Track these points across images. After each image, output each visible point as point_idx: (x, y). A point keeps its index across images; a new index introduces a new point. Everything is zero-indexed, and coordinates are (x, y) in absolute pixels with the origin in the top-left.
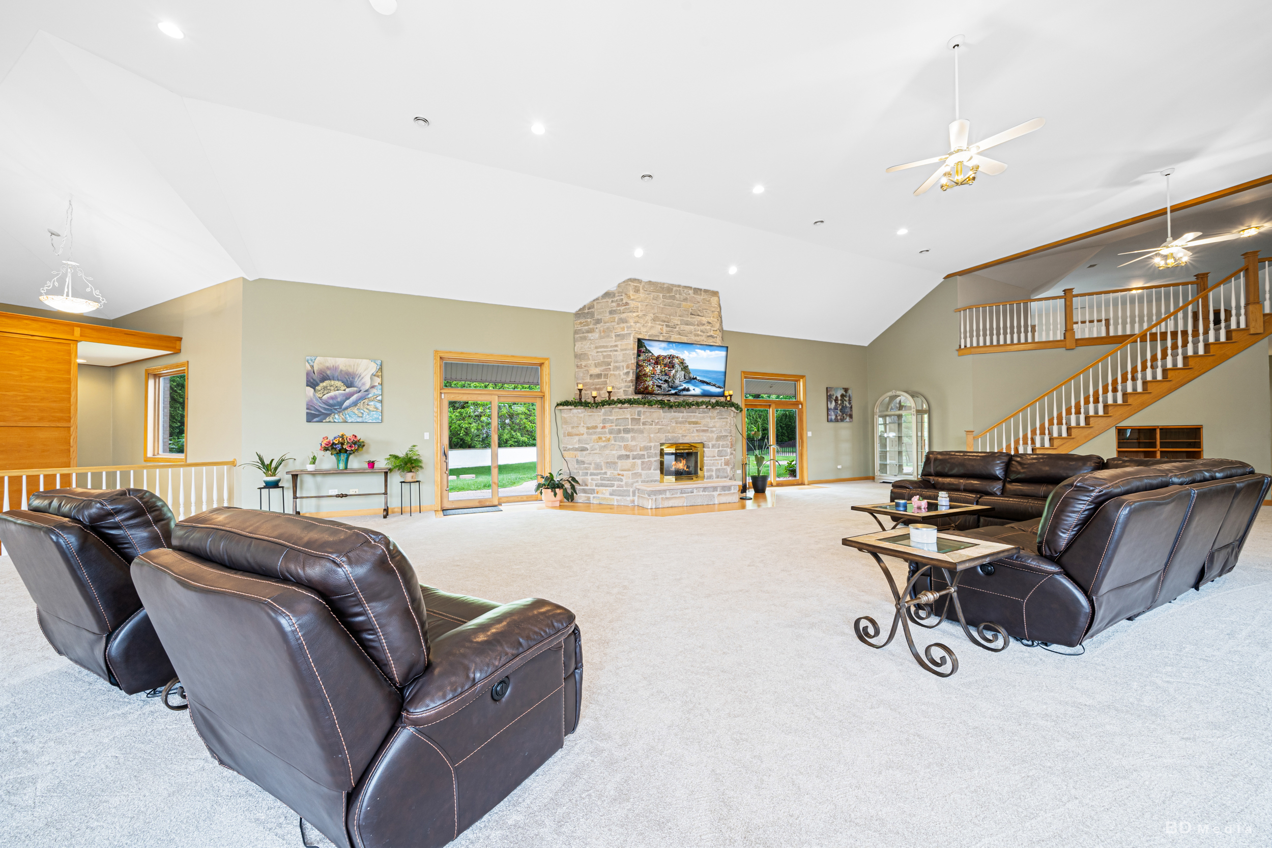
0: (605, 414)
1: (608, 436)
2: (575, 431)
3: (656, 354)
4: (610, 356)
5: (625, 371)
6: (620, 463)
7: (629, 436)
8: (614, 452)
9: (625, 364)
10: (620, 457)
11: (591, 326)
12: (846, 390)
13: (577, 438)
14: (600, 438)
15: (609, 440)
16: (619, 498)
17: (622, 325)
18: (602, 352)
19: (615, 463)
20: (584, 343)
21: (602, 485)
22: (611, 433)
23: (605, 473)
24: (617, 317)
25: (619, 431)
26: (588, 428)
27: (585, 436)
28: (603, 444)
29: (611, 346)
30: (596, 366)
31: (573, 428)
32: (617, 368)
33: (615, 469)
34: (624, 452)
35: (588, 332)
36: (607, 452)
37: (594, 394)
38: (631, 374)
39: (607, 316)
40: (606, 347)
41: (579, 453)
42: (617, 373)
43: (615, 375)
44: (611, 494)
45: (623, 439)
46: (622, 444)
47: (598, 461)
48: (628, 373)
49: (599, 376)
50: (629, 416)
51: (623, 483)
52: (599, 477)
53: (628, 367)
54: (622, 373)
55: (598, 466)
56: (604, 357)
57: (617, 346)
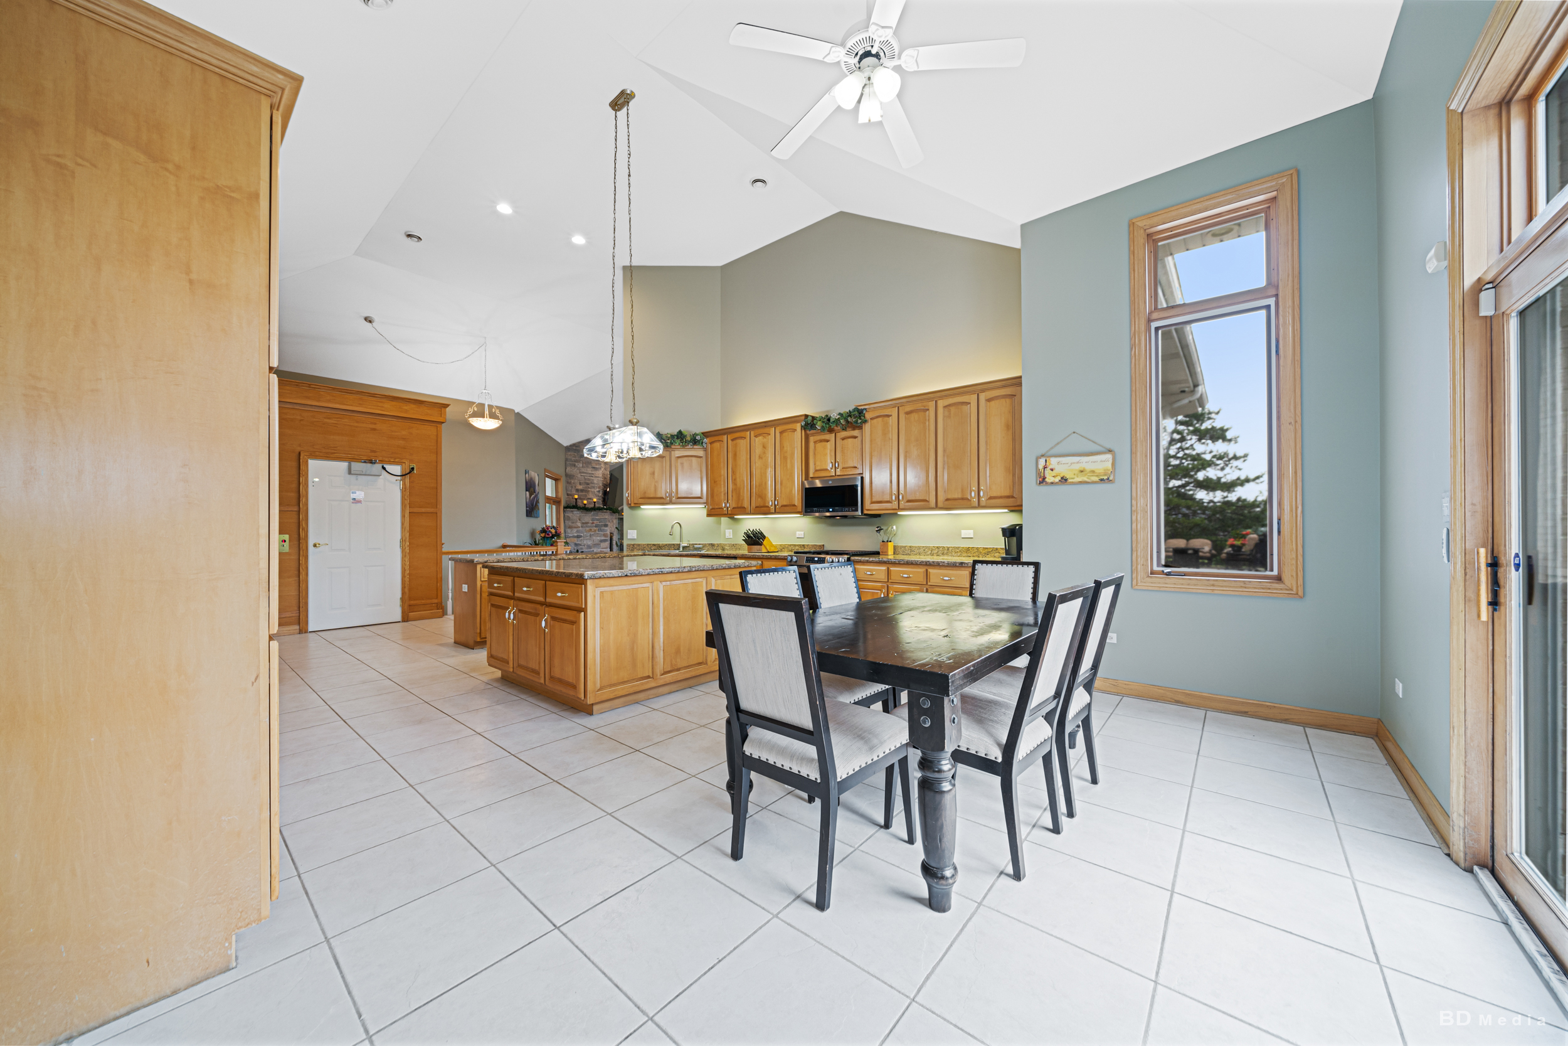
2: (574, 525)
5: (598, 490)
11: (577, 458)
13: (575, 530)
14: (591, 530)
18: (584, 476)
19: (598, 544)
20: (573, 468)
22: (596, 527)
26: (583, 523)
27: (581, 528)
28: (592, 533)
30: (580, 484)
31: (573, 523)
32: (594, 487)
35: (575, 461)
37: (585, 502)
40: (587, 473)
41: (576, 539)
43: (592, 491)
47: (589, 543)
48: (599, 491)
49: (582, 491)
53: (599, 488)
54: (595, 491)
55: (589, 547)
56: (585, 479)
57: (593, 474)
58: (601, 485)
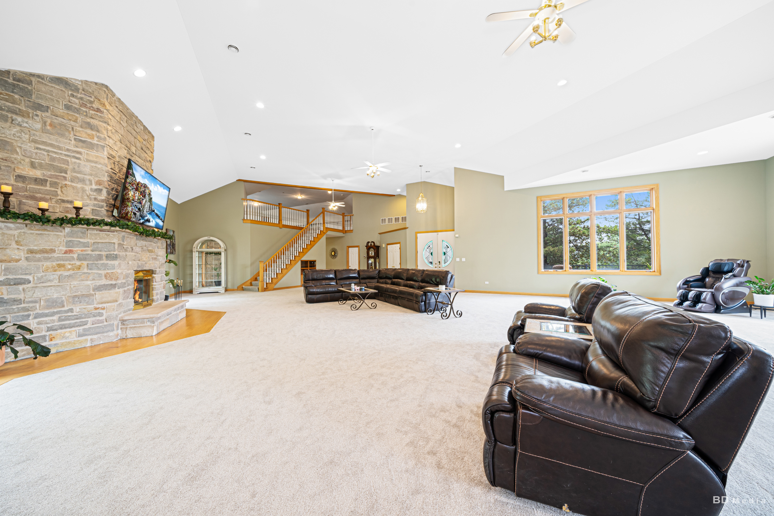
0: (70, 235)
1: (78, 263)
3: (138, 181)
4: (67, 163)
6: (98, 295)
7: (116, 263)
8: (89, 283)
9: (94, 180)
10: (98, 288)
12: (174, 232)
15: (79, 268)
16: (95, 337)
17: (89, 131)
21: (62, 327)
23: (71, 310)
24: (80, 118)
25: (100, 257)
29: (68, 150)
33: (88, 303)
34: (104, 282)
36: (75, 283)
38: (104, 192)
39: (60, 110)
42: (79, 185)
44: (80, 336)
45: (105, 266)
46: (103, 272)
50: (115, 241)
51: (103, 318)
52: (55, 318)
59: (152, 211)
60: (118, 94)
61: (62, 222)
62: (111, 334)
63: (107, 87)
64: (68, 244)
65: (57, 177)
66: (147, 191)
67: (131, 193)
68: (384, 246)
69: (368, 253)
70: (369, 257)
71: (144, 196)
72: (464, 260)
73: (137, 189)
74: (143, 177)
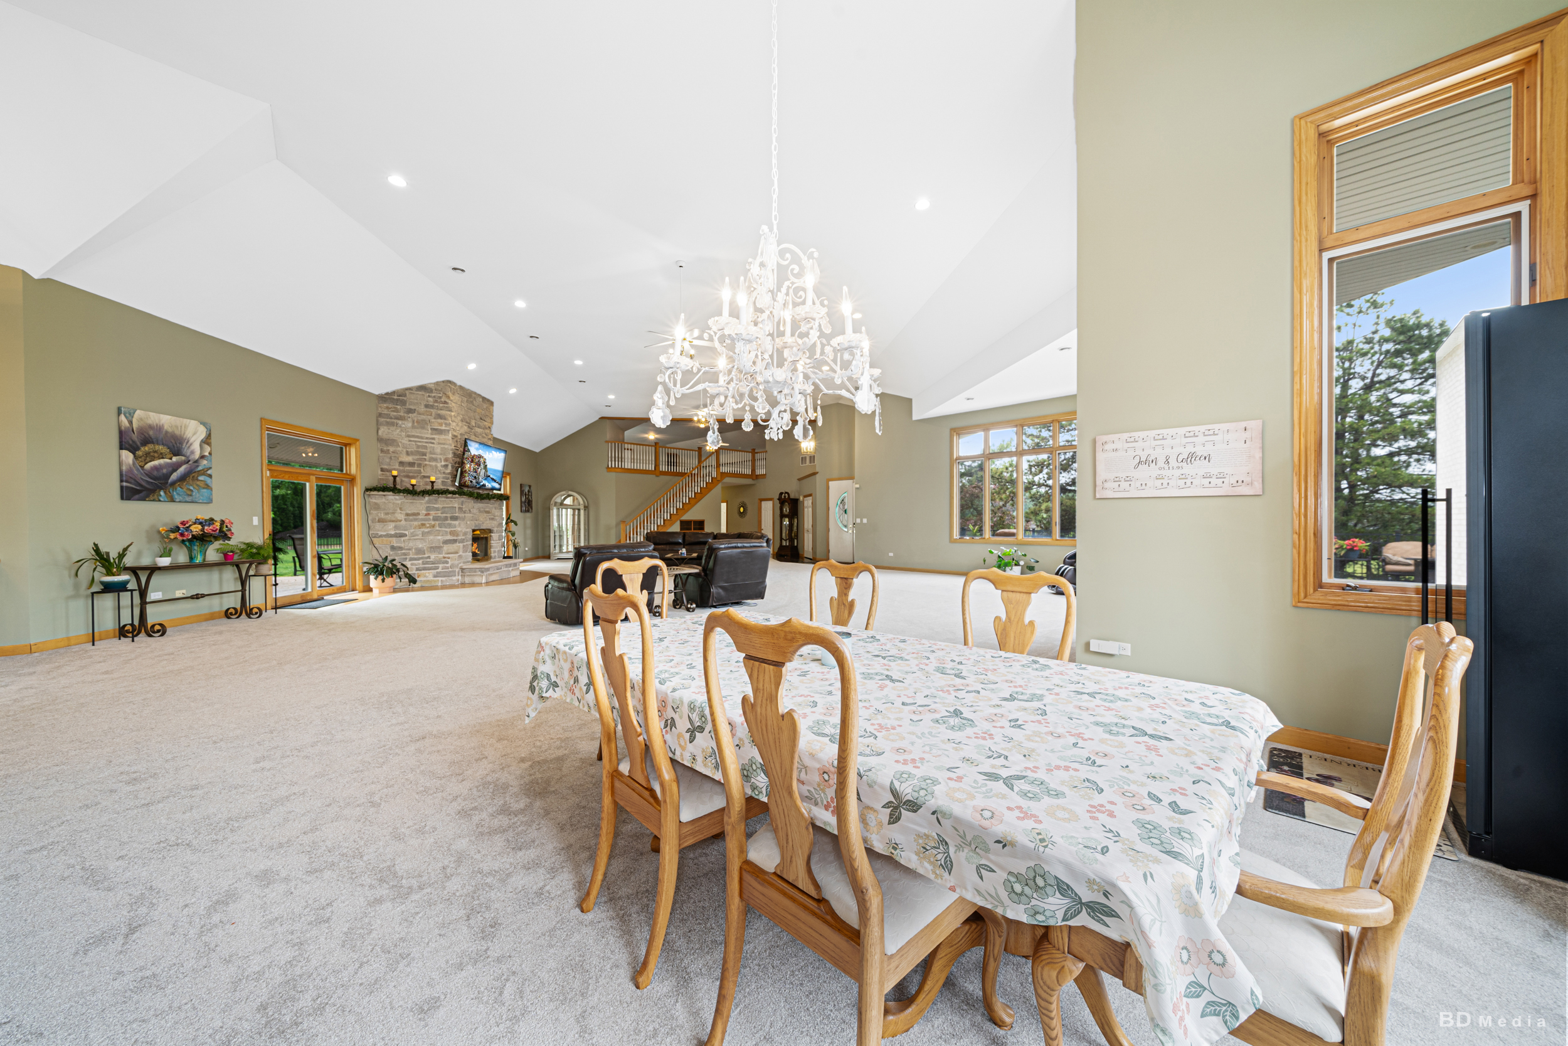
0: (428, 502)
1: (433, 523)
2: (389, 517)
3: (473, 453)
4: (426, 447)
5: (443, 463)
6: (446, 548)
7: (457, 523)
8: (440, 537)
9: (443, 457)
10: (446, 542)
11: (402, 414)
12: (530, 486)
13: (392, 525)
14: (423, 525)
15: (433, 526)
16: (444, 579)
17: (439, 421)
18: (415, 441)
19: (440, 547)
20: (392, 428)
21: (425, 569)
22: (435, 520)
23: (429, 557)
24: (434, 411)
25: (446, 519)
26: (407, 515)
27: (403, 523)
28: (426, 530)
29: (427, 438)
30: (408, 453)
31: (387, 514)
32: (435, 460)
33: (439, 553)
34: (449, 537)
35: (397, 418)
36: (431, 537)
37: (413, 482)
38: (450, 467)
39: (422, 409)
40: (422, 438)
41: (394, 539)
42: (433, 464)
43: (431, 466)
44: (435, 576)
45: (450, 526)
46: (448, 530)
47: (420, 546)
48: (446, 466)
49: (411, 464)
50: (456, 505)
51: (449, 565)
52: (420, 562)
53: (446, 460)
54: (439, 465)
55: (420, 551)
56: (418, 447)
57: (434, 439)
58: (450, 456)
59: (487, 477)
60: (459, 383)
61: (424, 493)
62: (454, 578)
63: (450, 382)
64: (428, 509)
65: (420, 459)
66: (482, 460)
67: (467, 466)
68: (801, 498)
69: (781, 509)
70: (782, 516)
71: (479, 465)
72: (865, 521)
73: (472, 461)
74: (477, 449)
